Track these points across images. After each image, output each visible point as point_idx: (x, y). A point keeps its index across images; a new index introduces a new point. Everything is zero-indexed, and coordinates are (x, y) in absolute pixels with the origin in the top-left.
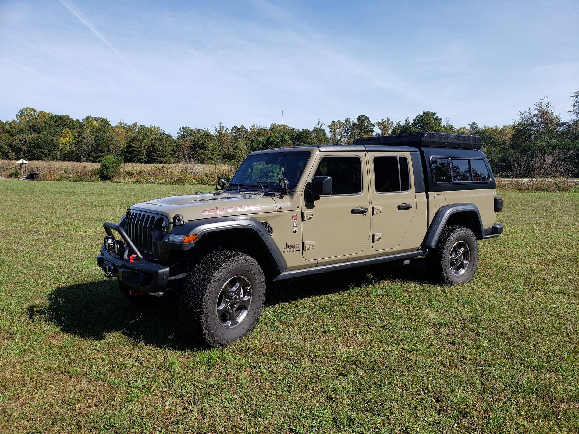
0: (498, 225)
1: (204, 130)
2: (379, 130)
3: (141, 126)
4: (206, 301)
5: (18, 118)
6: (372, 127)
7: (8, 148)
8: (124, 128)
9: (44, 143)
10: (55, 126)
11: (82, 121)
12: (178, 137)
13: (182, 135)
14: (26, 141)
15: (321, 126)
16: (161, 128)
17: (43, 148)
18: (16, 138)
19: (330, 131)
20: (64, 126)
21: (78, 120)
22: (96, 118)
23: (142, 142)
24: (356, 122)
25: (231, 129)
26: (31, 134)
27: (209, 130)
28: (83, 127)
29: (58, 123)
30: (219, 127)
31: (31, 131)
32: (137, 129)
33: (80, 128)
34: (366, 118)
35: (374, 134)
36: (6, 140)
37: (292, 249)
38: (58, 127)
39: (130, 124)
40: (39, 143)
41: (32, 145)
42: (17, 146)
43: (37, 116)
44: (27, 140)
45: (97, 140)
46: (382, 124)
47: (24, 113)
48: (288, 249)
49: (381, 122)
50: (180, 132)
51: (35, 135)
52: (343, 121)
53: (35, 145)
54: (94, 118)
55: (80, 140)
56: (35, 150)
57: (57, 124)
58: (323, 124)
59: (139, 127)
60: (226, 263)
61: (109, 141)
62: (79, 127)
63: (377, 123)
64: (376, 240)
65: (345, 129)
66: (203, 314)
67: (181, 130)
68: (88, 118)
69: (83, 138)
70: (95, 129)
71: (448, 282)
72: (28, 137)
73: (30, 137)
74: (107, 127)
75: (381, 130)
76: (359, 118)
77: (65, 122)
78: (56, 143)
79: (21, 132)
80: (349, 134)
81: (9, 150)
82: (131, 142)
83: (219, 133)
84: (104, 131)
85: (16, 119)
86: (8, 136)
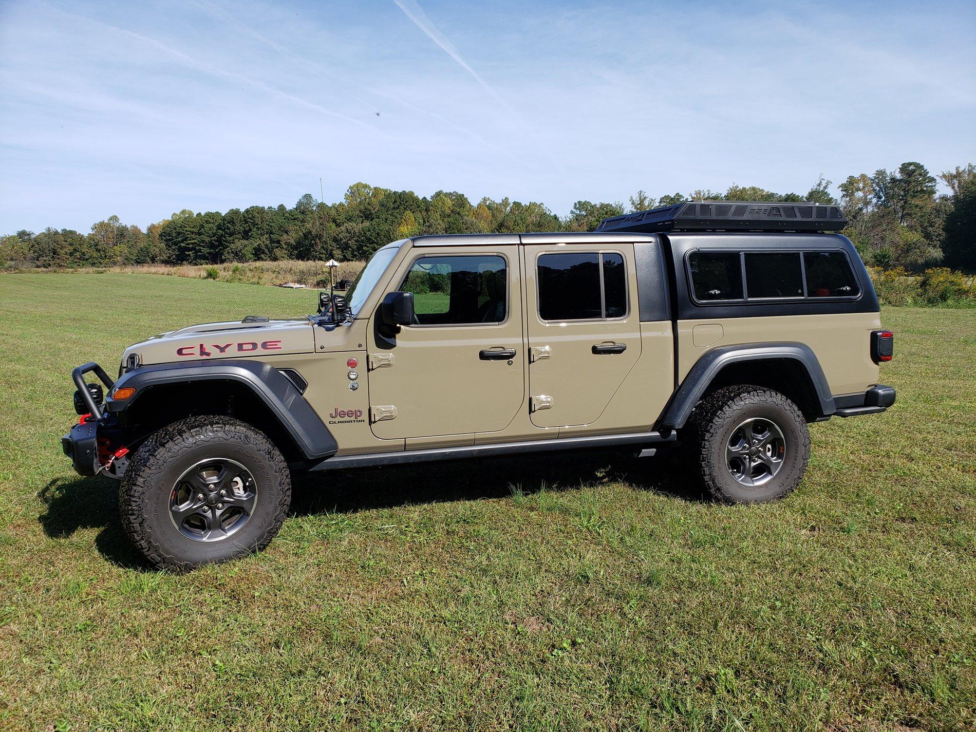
0: (882, 387)
1: (614, 205)
2: (950, 188)
3: (515, 203)
4: (137, 494)
5: (346, 199)
6: (930, 184)
7: (333, 243)
8: (489, 207)
9: (378, 234)
10: (394, 208)
11: (430, 200)
12: (570, 219)
13: (577, 215)
14: (355, 233)
15: (825, 188)
16: (545, 206)
17: (376, 243)
18: (343, 228)
19: (843, 196)
20: (405, 209)
21: (425, 198)
22: (450, 194)
23: (514, 229)
24: (898, 176)
25: (659, 200)
26: (362, 222)
27: (621, 205)
28: (431, 208)
29: (398, 203)
30: (638, 199)
31: (362, 217)
32: (508, 208)
33: (427, 210)
34: (919, 167)
35: (936, 196)
36: (330, 232)
37: (346, 418)
38: (398, 211)
39: (498, 201)
40: (371, 235)
41: (363, 238)
42: (344, 240)
43: (371, 194)
44: (357, 231)
45: (449, 228)
46: (955, 177)
47: (356, 190)
48: (338, 419)
49: (954, 172)
50: (574, 210)
51: (367, 224)
52: (871, 174)
53: (366, 238)
54: (446, 195)
55: (425, 230)
56: (366, 246)
57: (395, 206)
58: (828, 183)
59: (512, 205)
60: (182, 436)
61: (466, 229)
62: (425, 208)
63: (944, 176)
64: (537, 408)
65: (875, 190)
66: (133, 514)
67: (575, 208)
68: (438, 194)
69: (429, 226)
70: (448, 211)
71: (719, 496)
72: (358, 226)
73: (360, 226)
74: (463, 207)
75: (953, 188)
76: (904, 168)
77: (406, 202)
78: (393, 233)
79: (349, 219)
80: (883, 198)
81: (334, 247)
82: (497, 230)
83: (638, 209)
84: (459, 213)
85: (344, 201)
86: (333, 226)
